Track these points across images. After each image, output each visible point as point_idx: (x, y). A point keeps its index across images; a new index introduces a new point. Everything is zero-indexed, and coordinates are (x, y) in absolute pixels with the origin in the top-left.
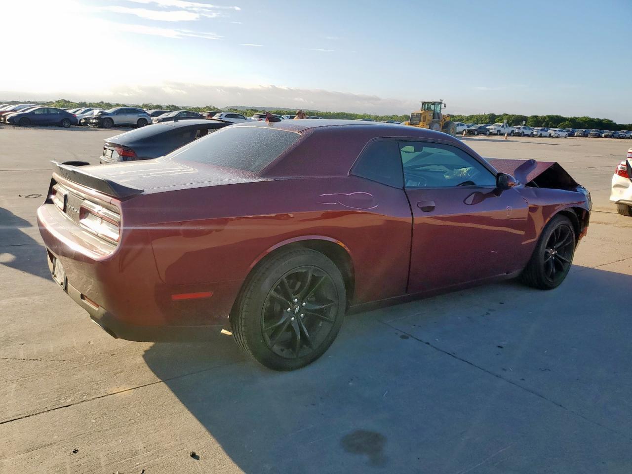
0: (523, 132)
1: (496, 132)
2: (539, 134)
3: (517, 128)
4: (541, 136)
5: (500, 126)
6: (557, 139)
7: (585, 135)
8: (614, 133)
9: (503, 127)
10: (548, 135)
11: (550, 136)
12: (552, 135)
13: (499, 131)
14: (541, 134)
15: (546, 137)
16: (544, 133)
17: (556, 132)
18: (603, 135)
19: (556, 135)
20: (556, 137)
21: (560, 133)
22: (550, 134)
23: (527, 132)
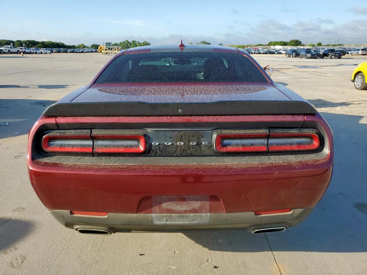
0: (25, 51)
1: (7, 52)
2: (35, 52)
3: (20, 48)
4: (36, 53)
5: (9, 47)
6: (45, 54)
7: (59, 52)
8: (74, 50)
9: (11, 48)
10: (40, 53)
11: (41, 53)
12: (42, 52)
13: (9, 51)
14: (36, 52)
15: (39, 53)
16: (37, 51)
17: (44, 50)
18: (69, 51)
19: (45, 52)
20: (45, 53)
21: (47, 51)
22: (41, 52)
23: (27, 51)
